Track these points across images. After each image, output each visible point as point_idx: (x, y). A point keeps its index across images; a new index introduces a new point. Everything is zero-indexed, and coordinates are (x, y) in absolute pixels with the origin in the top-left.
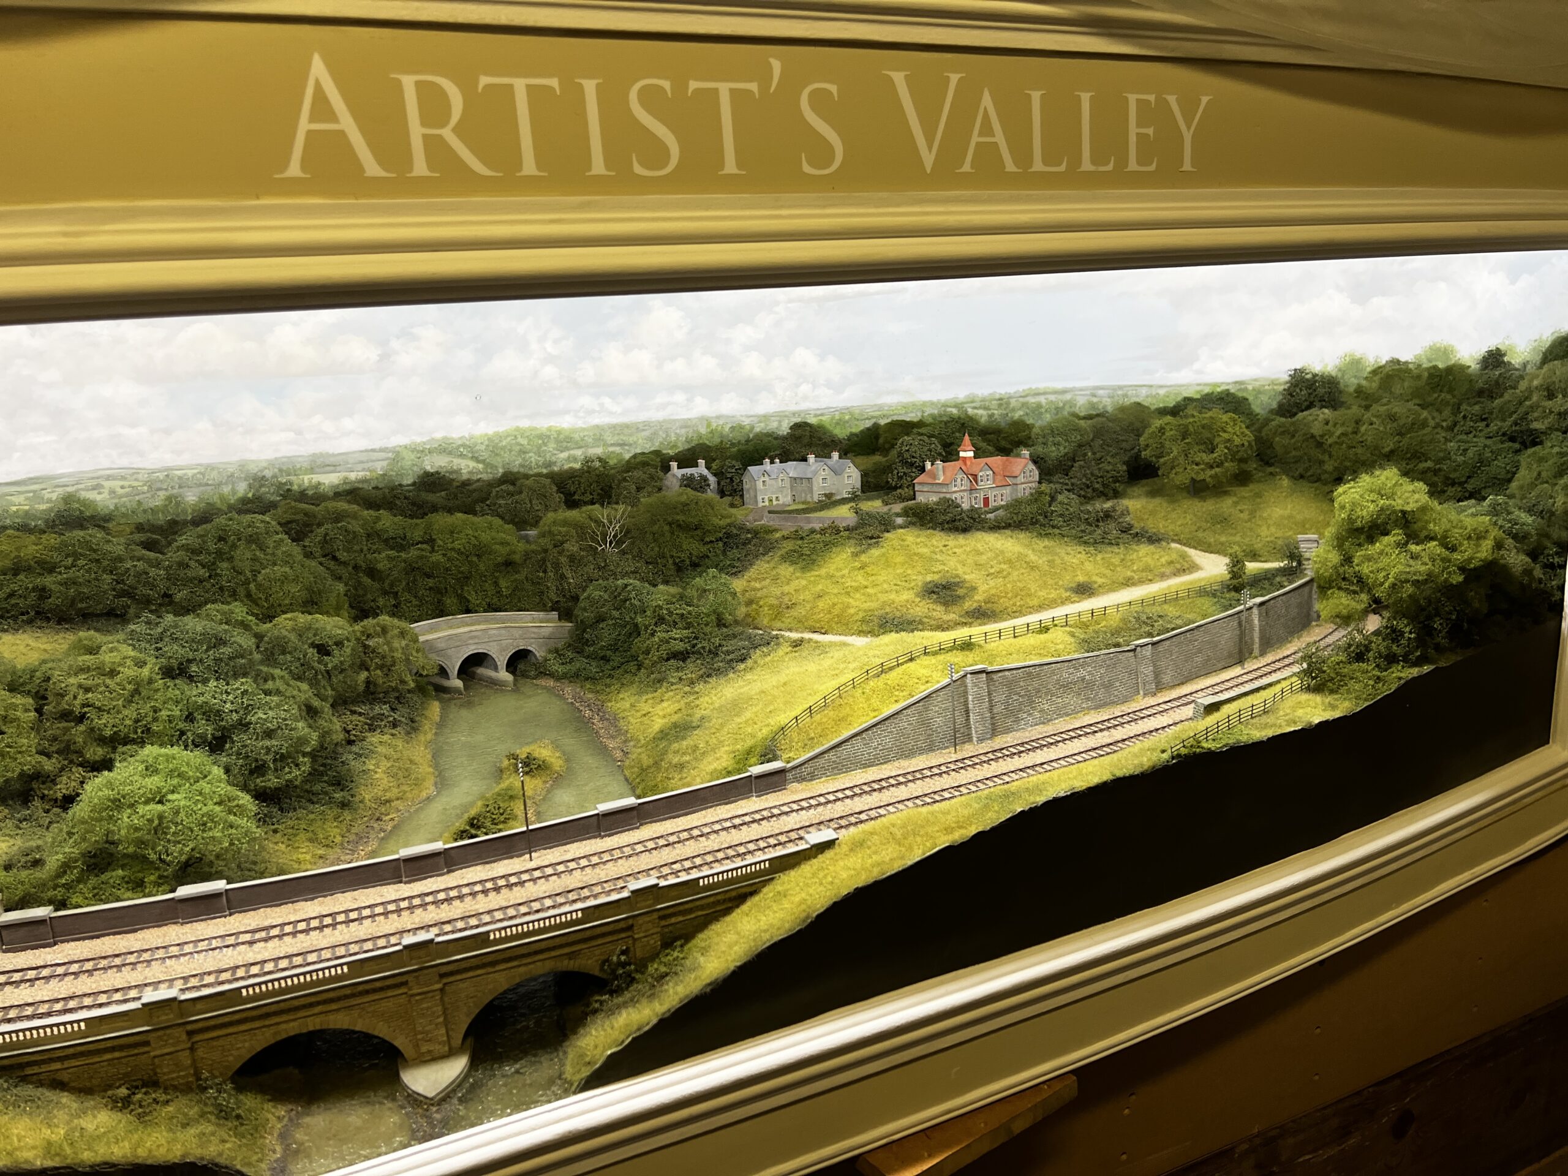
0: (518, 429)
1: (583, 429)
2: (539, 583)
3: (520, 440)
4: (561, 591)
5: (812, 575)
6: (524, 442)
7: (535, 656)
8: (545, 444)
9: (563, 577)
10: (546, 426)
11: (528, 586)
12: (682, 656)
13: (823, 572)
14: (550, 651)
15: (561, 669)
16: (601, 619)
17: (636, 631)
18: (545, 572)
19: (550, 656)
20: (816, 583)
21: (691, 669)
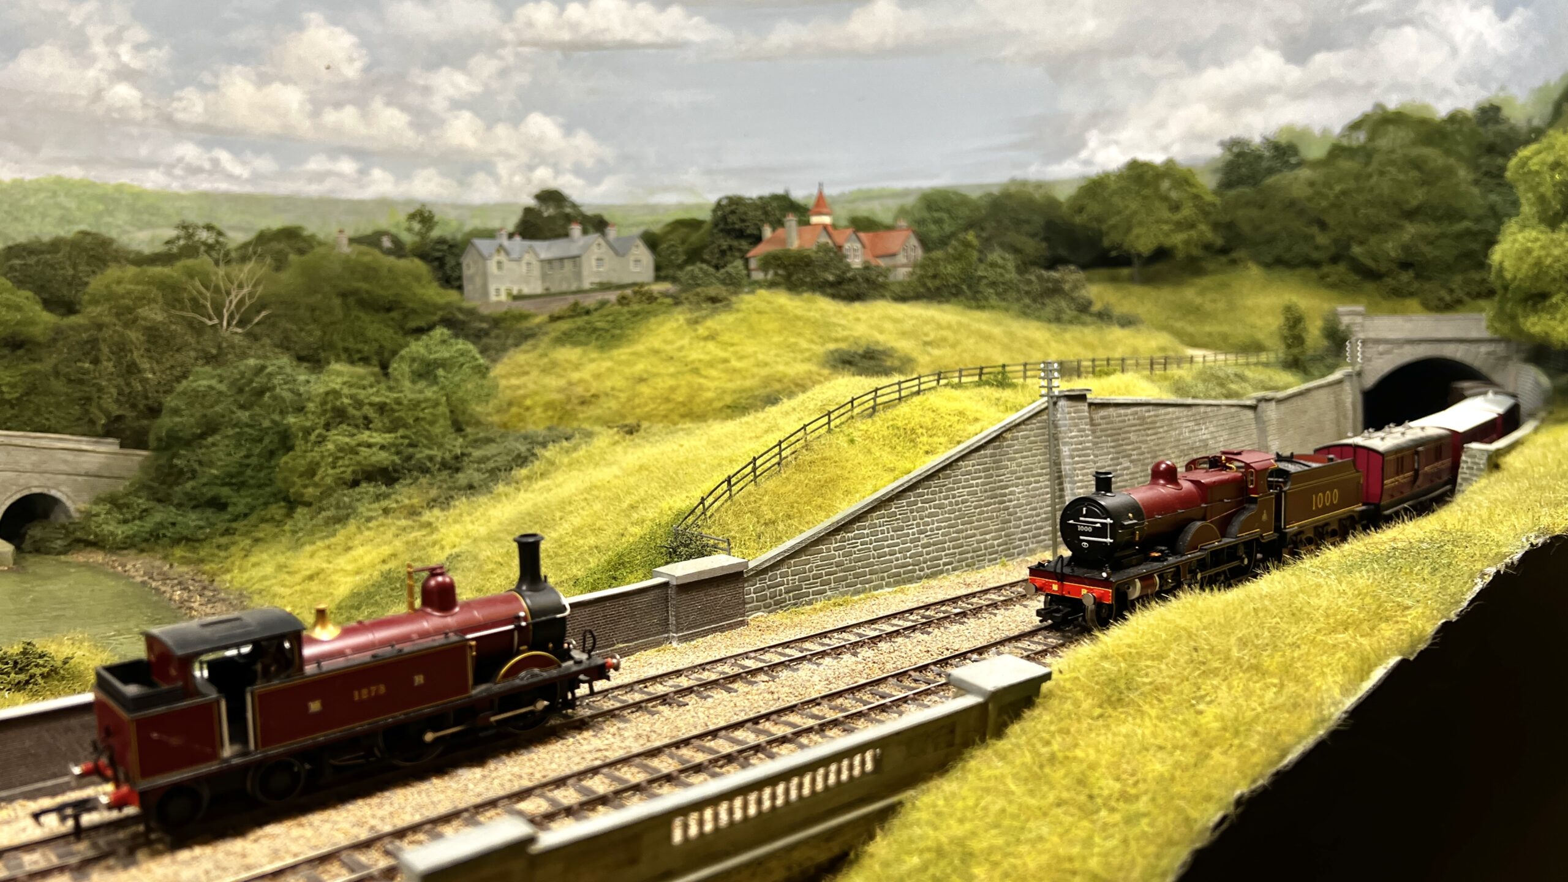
0: (59, 181)
1: (178, 197)
2: (81, 382)
3: (62, 199)
4: (128, 398)
5: (622, 353)
6: (72, 204)
7: (66, 511)
8: (110, 213)
9: (132, 369)
10: (113, 182)
11: (58, 385)
12: (387, 476)
13: (640, 347)
14: (98, 501)
15: (121, 531)
16: (210, 428)
17: (285, 441)
18: (96, 361)
19: (96, 509)
20: (629, 363)
21: (406, 494)
